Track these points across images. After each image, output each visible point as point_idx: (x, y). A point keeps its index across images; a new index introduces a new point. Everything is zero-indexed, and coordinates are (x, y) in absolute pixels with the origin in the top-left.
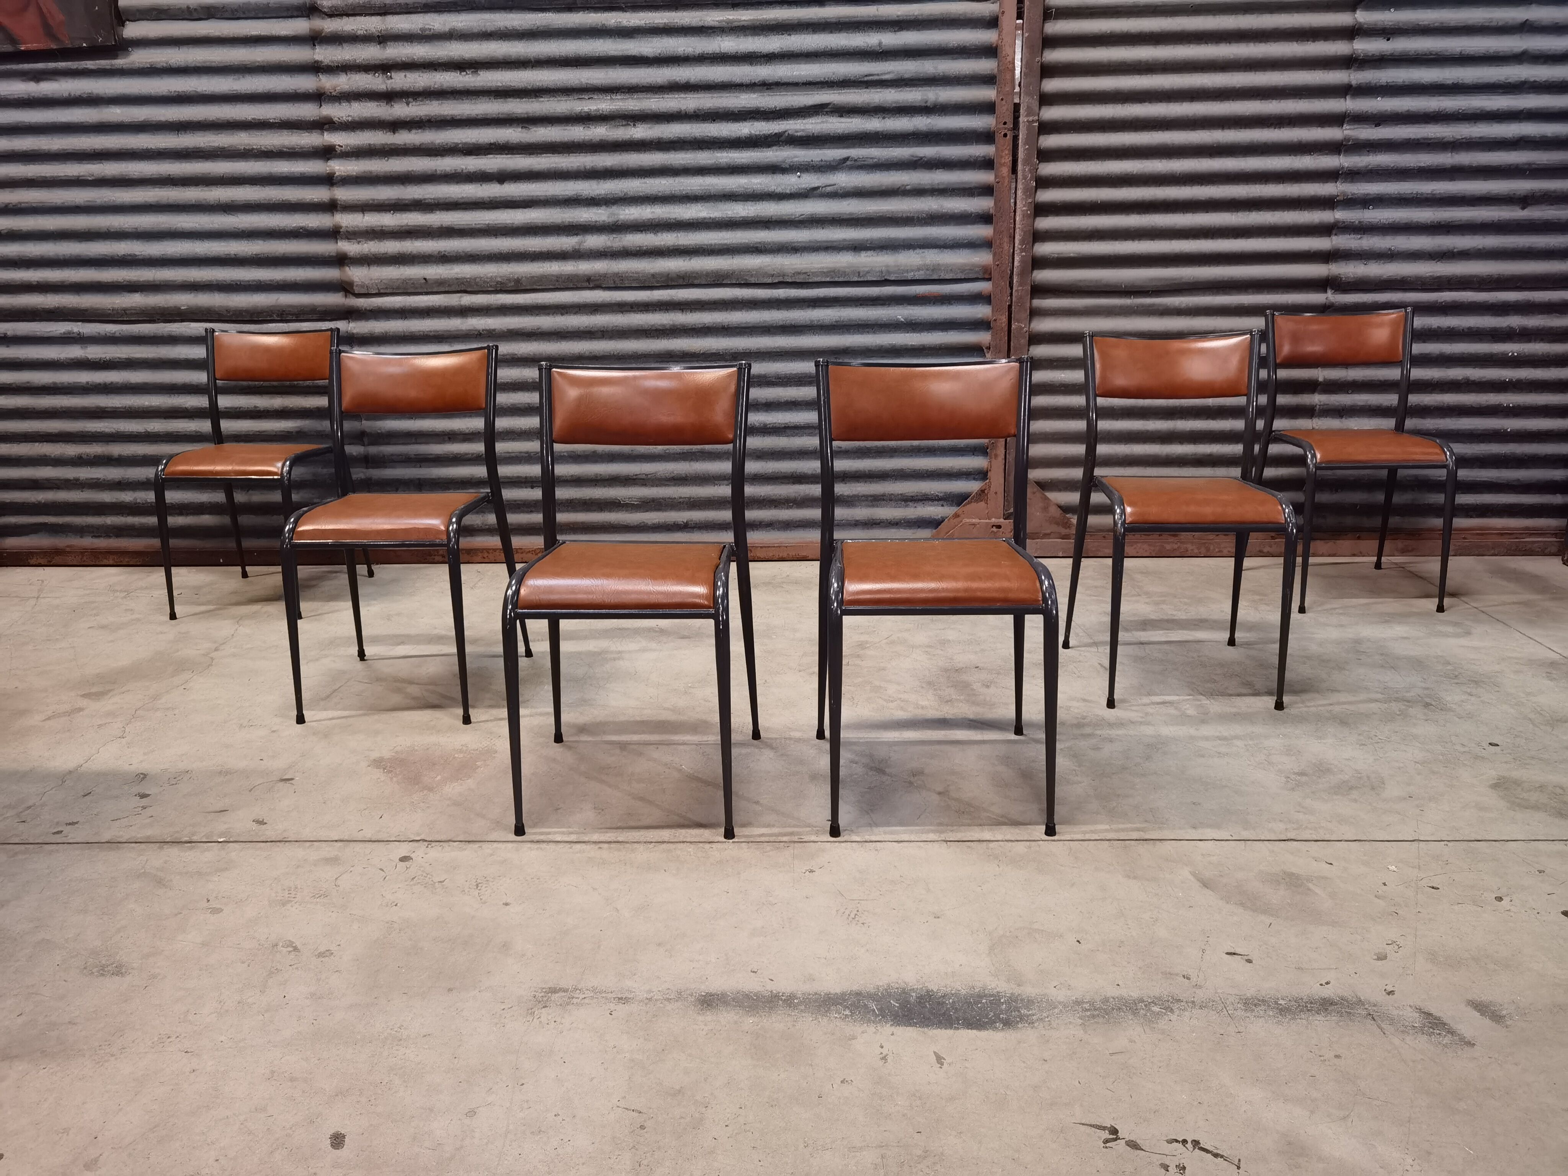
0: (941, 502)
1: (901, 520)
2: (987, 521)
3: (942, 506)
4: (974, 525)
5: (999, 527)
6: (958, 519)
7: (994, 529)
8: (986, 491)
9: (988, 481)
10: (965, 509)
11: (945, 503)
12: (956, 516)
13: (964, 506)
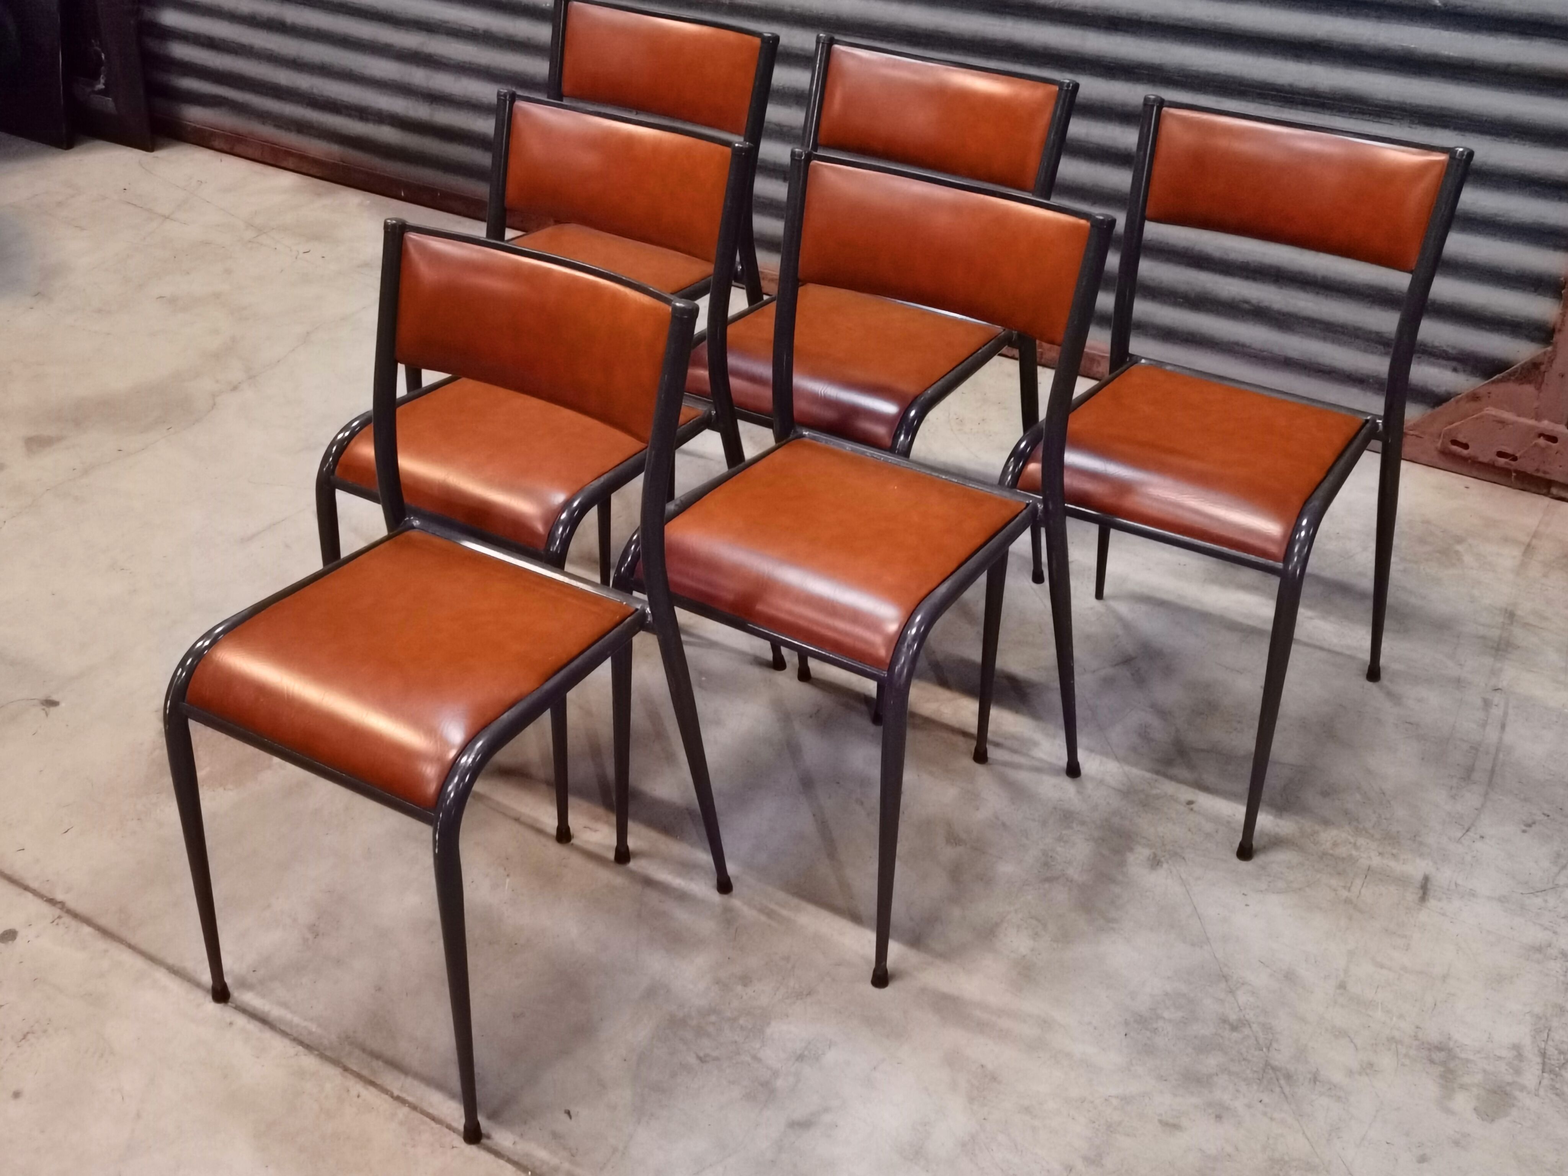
0: (1454, 364)
1: (1368, 377)
2: (1532, 422)
3: (1455, 370)
4: (1503, 422)
5: (1553, 439)
6: (1474, 405)
7: (1542, 441)
8: (1543, 368)
9: (1550, 349)
10: (1493, 389)
11: (1459, 367)
12: (1474, 397)
13: (1493, 382)
